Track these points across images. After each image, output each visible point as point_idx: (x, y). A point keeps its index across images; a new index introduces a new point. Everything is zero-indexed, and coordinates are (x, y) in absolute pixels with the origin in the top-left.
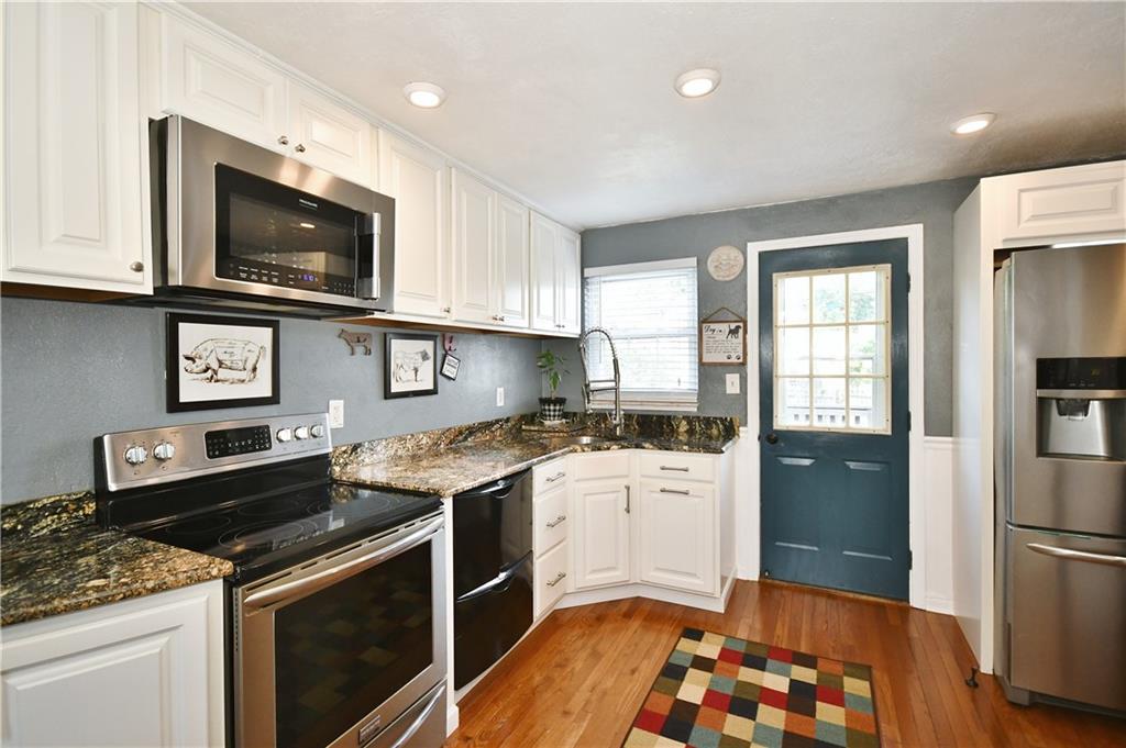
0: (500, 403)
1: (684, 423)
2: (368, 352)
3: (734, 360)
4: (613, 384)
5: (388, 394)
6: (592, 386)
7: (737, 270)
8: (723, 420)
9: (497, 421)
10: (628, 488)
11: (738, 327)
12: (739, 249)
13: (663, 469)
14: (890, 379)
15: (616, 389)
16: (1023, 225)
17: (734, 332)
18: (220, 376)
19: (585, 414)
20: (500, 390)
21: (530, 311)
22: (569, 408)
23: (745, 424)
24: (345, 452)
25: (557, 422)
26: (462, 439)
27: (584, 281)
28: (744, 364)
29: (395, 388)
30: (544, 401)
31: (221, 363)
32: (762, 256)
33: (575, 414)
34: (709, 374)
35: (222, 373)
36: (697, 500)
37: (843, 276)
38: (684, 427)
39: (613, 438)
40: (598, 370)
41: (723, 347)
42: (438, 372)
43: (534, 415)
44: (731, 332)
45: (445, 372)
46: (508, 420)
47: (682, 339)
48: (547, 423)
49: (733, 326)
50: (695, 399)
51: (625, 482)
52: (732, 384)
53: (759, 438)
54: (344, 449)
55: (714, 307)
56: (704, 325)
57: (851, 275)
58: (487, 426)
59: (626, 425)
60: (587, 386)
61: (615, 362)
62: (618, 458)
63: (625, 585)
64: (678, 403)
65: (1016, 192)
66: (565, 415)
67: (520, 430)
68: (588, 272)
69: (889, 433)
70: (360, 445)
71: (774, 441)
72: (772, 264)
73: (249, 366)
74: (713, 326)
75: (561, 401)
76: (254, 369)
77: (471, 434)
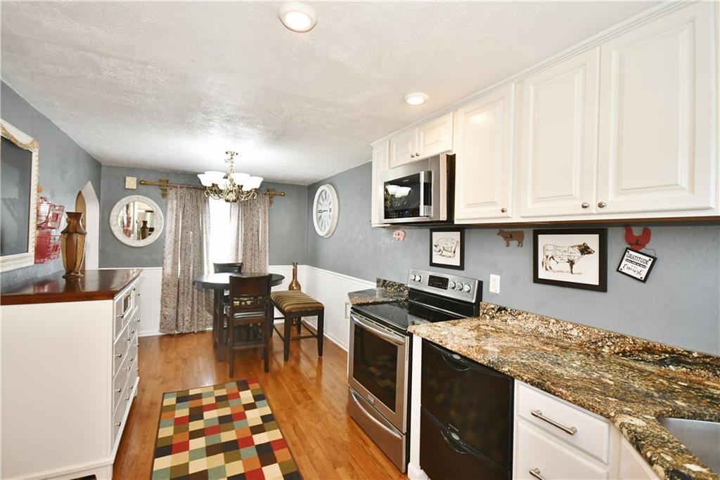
2: (520, 243)
5: (536, 279)
18: (443, 254)
24: (493, 309)
29: (544, 275)
31: (444, 248)
35: (444, 253)
54: (493, 306)
70: (505, 309)
73: (453, 251)
76: (454, 252)
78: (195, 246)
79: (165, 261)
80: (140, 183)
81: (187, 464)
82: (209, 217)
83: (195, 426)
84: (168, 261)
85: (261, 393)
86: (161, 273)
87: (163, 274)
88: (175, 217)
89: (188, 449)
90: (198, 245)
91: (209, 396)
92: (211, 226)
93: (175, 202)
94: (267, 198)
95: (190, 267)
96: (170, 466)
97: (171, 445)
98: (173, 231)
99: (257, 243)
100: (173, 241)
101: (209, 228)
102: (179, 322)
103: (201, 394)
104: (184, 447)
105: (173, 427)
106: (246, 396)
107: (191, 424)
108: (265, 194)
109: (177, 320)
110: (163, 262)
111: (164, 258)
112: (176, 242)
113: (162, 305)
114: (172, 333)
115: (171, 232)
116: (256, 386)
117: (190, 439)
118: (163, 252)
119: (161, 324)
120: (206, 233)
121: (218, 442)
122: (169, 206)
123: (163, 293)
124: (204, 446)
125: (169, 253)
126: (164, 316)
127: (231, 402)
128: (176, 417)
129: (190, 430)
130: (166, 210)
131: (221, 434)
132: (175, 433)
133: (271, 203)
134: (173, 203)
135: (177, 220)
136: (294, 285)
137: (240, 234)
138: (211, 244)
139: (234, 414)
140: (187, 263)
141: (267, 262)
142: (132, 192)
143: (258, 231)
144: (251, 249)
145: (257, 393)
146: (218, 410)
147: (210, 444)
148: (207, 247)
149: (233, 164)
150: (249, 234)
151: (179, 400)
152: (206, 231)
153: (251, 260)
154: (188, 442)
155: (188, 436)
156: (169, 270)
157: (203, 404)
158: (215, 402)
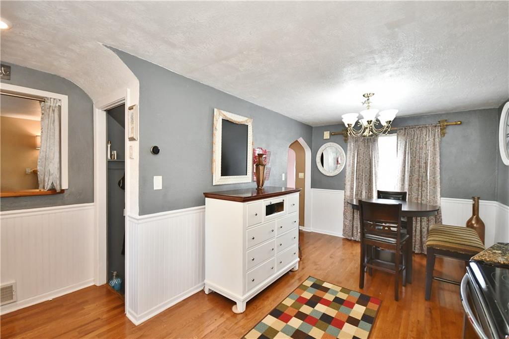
78: (366, 176)
79: (346, 186)
80: (331, 135)
82: (378, 153)
83: (306, 309)
84: (348, 187)
85: (373, 315)
86: (344, 195)
87: (345, 196)
88: (352, 155)
89: (287, 322)
90: (368, 176)
91: (332, 294)
92: (379, 161)
93: (352, 144)
94: (438, 131)
95: (362, 192)
96: (270, 325)
97: (283, 312)
98: (351, 165)
99: (424, 175)
100: (351, 173)
101: (378, 162)
102: (354, 232)
103: (329, 289)
104: (286, 319)
105: (294, 301)
106: (358, 311)
107: (305, 306)
108: (436, 126)
109: (353, 230)
110: (345, 188)
111: (345, 184)
112: (353, 173)
113: (344, 217)
114: (350, 238)
115: (349, 166)
116: (373, 307)
117: (295, 316)
118: (345, 180)
119: (344, 230)
120: (375, 167)
121: (306, 332)
122: (348, 148)
123: (345, 209)
125: (349, 181)
126: (345, 225)
127: (343, 307)
128: (302, 296)
129: (300, 310)
130: (347, 150)
131: (314, 328)
132: (291, 306)
133: (443, 134)
134: (351, 145)
135: (354, 157)
136: (473, 222)
137: (406, 167)
138: (379, 175)
139: (336, 319)
140: (360, 189)
141: (439, 195)
142: (327, 141)
143: (426, 163)
144: (418, 180)
145: (368, 314)
146: (329, 308)
147: (301, 330)
148: (376, 177)
149: (370, 104)
150: (416, 166)
151: (315, 286)
152: (375, 164)
153: (418, 190)
154: (292, 317)
155: (295, 314)
156: (348, 193)
157: (324, 297)
158: (332, 300)
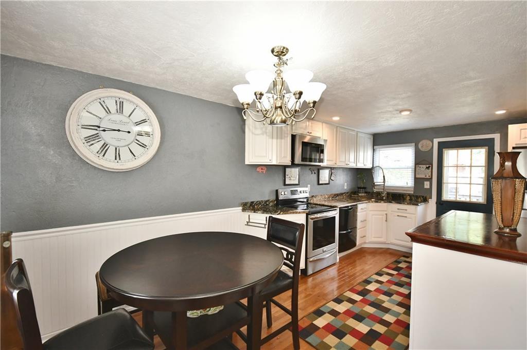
0: (345, 188)
1: (408, 197)
2: (315, 173)
3: (428, 177)
4: (383, 183)
5: (319, 184)
6: (376, 184)
7: (430, 148)
8: (423, 197)
9: (345, 193)
10: (386, 214)
11: (429, 167)
12: (430, 141)
13: (398, 209)
14: (486, 185)
15: (384, 185)
16: (522, 140)
17: (428, 168)
19: (373, 192)
20: (346, 184)
21: (356, 161)
22: (368, 190)
23: (431, 198)
24: (310, 197)
25: (363, 194)
26: (336, 196)
27: (374, 150)
28: (431, 178)
29: (320, 183)
30: (359, 188)
31: (291, 176)
32: (439, 143)
33: (369, 192)
34: (418, 181)
35: (291, 178)
36: (410, 219)
37: (470, 150)
38: (408, 198)
39: (383, 200)
40: (378, 179)
41: (423, 172)
42: (330, 178)
43: (355, 192)
44: (427, 168)
45: (332, 178)
46: (347, 193)
47: (409, 169)
48: (360, 195)
49: (427, 166)
50: (413, 189)
51: (386, 212)
52: (427, 185)
53: (436, 203)
55: (421, 159)
56: (417, 166)
57: (473, 150)
58: (342, 194)
59: (387, 197)
60: (374, 184)
61: (384, 177)
62: (383, 205)
63: (385, 243)
64: (406, 191)
65: (519, 130)
66: (366, 193)
67: (351, 196)
68: (375, 147)
69: (486, 203)
70: (313, 196)
71: (442, 204)
72: (443, 146)
74: (420, 166)
75: (364, 188)
76: (296, 177)
77: (338, 196)
81: (403, 313)
91: (343, 344)
124: (387, 315)
129: (386, 328)
131: (372, 313)
154: (394, 323)
155: (392, 326)
157: (357, 340)
158: (348, 335)
